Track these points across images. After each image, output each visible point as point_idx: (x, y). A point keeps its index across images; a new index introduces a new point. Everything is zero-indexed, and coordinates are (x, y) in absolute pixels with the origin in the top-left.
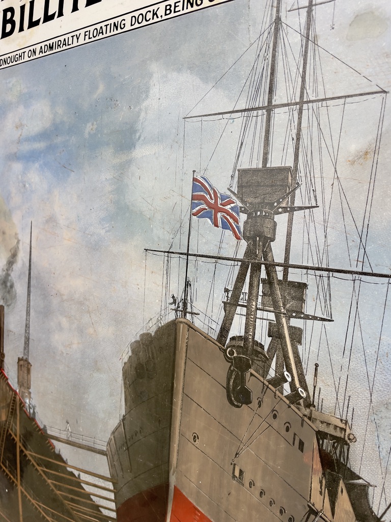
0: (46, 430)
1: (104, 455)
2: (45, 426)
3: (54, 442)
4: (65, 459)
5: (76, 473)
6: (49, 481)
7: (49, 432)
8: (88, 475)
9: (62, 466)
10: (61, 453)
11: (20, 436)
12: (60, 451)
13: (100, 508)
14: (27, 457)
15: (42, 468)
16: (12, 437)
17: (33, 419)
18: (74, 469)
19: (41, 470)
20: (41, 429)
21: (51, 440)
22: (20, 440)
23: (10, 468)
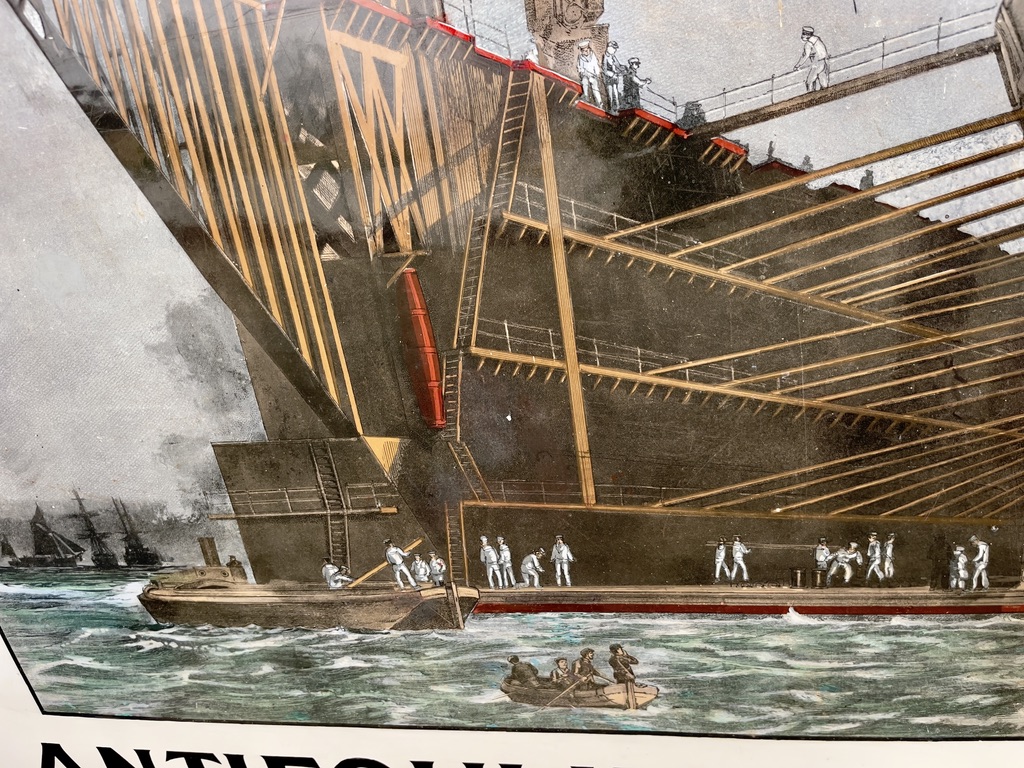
0: (701, 116)
1: (984, 52)
2: (693, 107)
3: (740, 135)
4: (797, 163)
5: (853, 178)
6: (724, 273)
7: (711, 116)
8: (909, 157)
9: (780, 193)
10: (775, 155)
11: (563, 205)
12: (771, 150)
13: (963, 229)
14: (606, 253)
15: (683, 252)
16: (524, 231)
17: (631, 113)
18: (845, 170)
19: (679, 259)
20: (675, 126)
21: (726, 135)
22: (566, 221)
23: (522, 338)
